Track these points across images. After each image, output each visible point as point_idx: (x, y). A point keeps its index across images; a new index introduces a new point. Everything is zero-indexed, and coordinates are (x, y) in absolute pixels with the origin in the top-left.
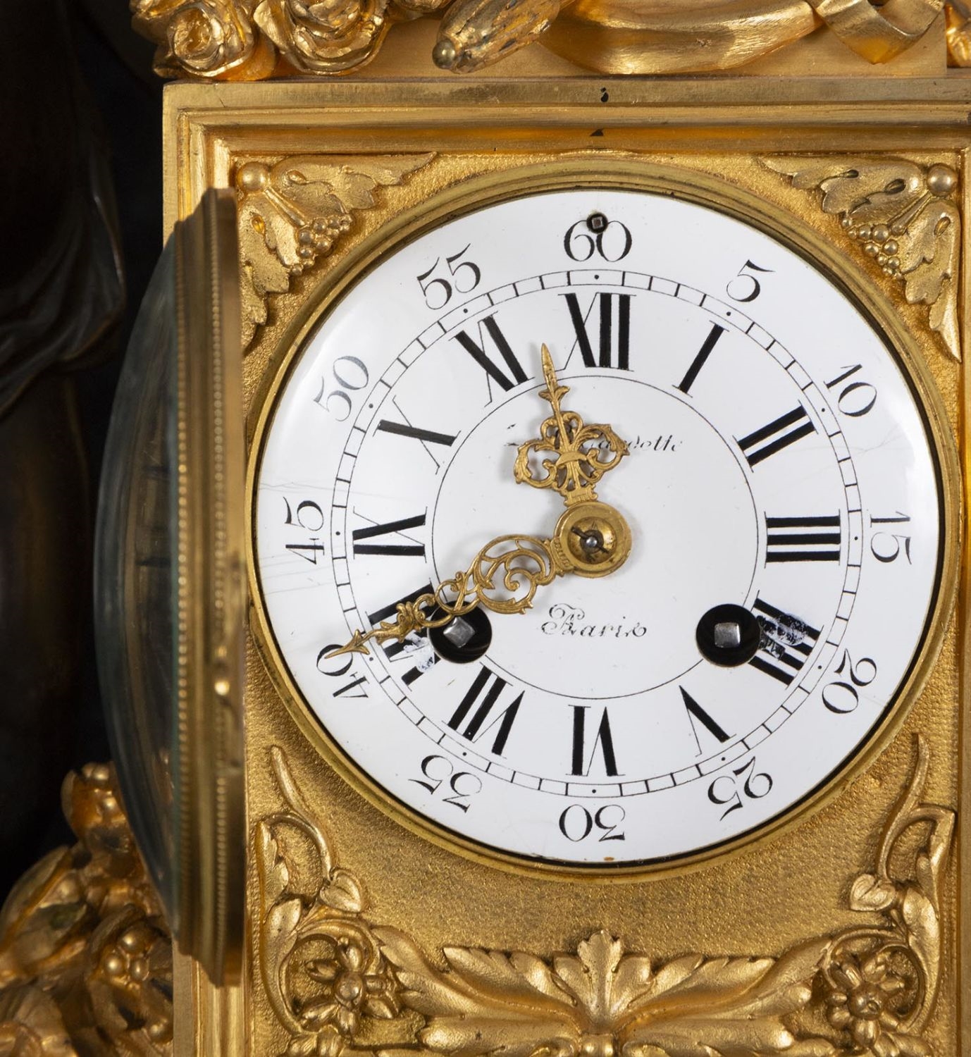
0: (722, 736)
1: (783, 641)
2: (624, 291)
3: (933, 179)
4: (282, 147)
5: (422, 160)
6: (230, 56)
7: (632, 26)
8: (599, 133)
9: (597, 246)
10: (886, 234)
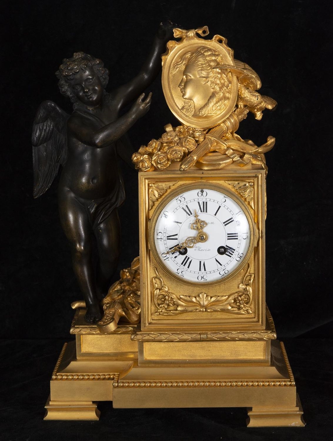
0: (221, 265)
1: (230, 251)
2: (206, 201)
3: (250, 184)
4: (156, 181)
5: (176, 182)
6: (148, 168)
7: (207, 163)
8: (202, 178)
9: (202, 195)
10: (243, 192)
